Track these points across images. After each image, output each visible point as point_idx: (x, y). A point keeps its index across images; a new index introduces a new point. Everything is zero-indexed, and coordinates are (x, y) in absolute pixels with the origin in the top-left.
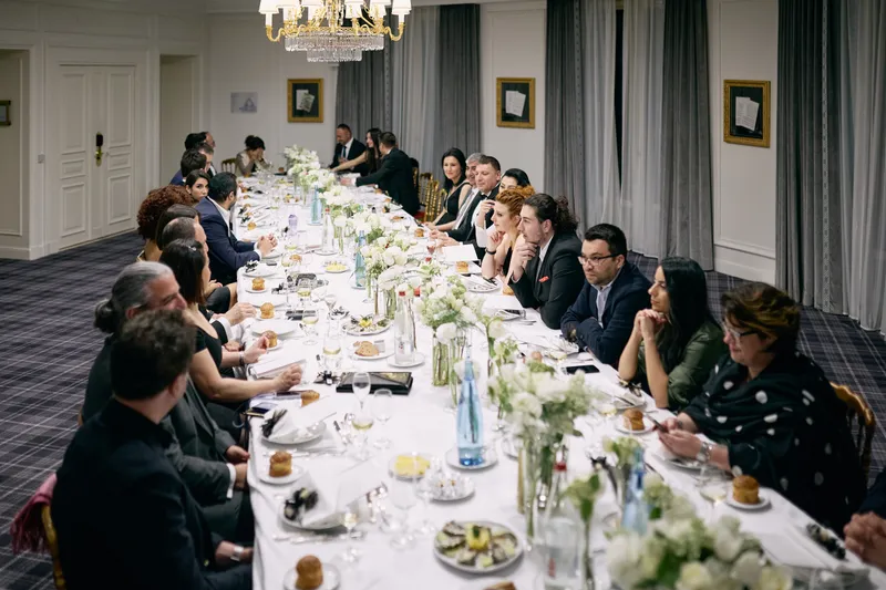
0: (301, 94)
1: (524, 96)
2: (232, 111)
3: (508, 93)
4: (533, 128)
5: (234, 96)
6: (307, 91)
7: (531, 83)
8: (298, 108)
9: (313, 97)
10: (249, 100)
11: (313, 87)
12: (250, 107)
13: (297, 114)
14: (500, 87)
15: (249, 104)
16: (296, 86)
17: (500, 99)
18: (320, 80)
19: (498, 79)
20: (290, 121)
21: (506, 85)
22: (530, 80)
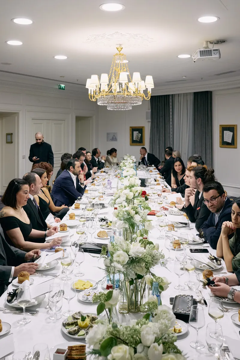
0: (135, 133)
1: (232, 133)
2: (107, 141)
3: (225, 132)
4: (236, 148)
5: (108, 134)
6: (138, 132)
7: (235, 127)
8: (134, 139)
9: (140, 135)
10: (114, 136)
11: (140, 130)
12: (114, 139)
13: (134, 142)
14: (221, 129)
15: (114, 137)
16: (133, 129)
17: (221, 135)
18: (143, 127)
19: (220, 126)
20: (131, 145)
21: (224, 128)
22: (235, 125)
